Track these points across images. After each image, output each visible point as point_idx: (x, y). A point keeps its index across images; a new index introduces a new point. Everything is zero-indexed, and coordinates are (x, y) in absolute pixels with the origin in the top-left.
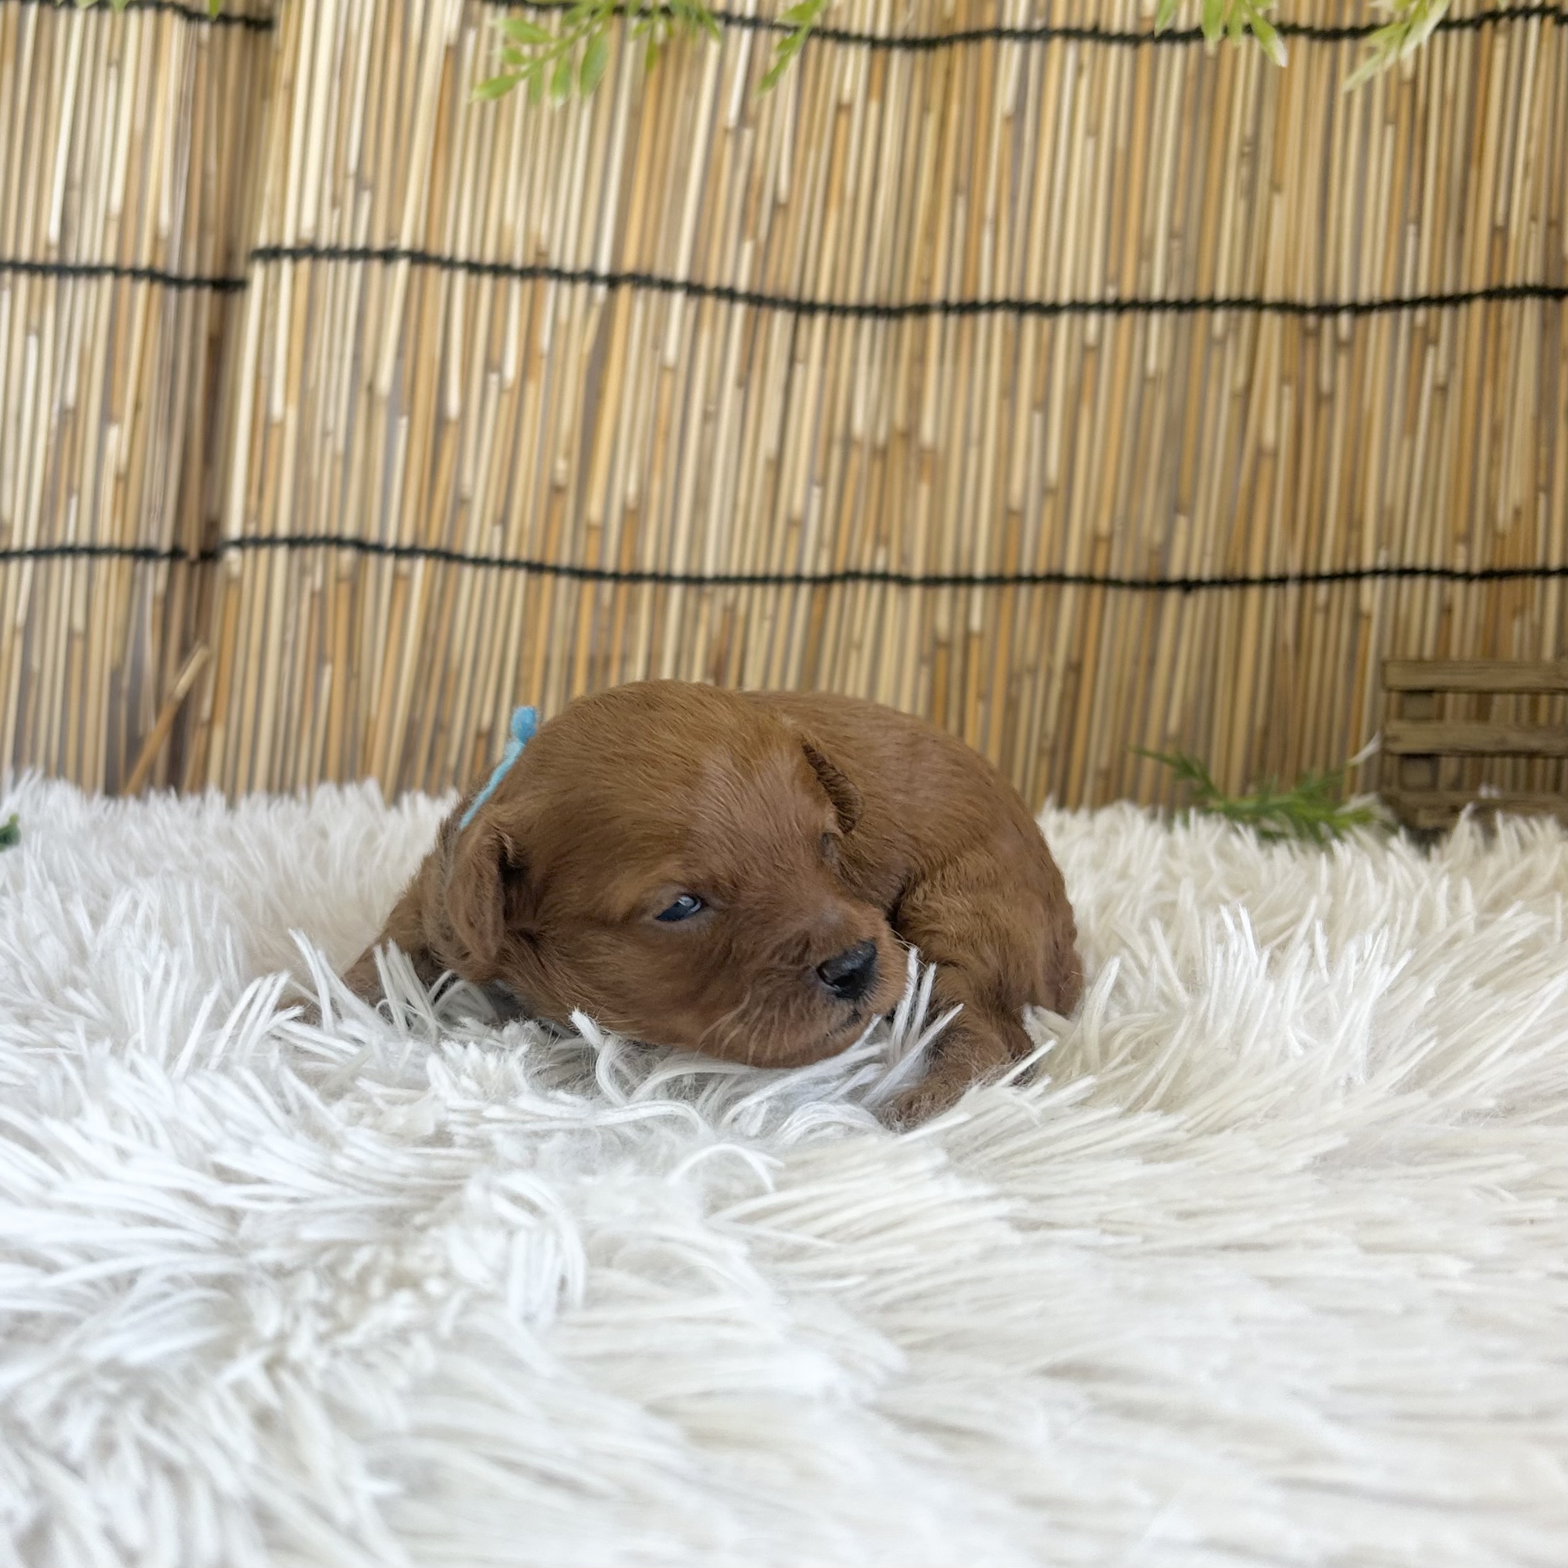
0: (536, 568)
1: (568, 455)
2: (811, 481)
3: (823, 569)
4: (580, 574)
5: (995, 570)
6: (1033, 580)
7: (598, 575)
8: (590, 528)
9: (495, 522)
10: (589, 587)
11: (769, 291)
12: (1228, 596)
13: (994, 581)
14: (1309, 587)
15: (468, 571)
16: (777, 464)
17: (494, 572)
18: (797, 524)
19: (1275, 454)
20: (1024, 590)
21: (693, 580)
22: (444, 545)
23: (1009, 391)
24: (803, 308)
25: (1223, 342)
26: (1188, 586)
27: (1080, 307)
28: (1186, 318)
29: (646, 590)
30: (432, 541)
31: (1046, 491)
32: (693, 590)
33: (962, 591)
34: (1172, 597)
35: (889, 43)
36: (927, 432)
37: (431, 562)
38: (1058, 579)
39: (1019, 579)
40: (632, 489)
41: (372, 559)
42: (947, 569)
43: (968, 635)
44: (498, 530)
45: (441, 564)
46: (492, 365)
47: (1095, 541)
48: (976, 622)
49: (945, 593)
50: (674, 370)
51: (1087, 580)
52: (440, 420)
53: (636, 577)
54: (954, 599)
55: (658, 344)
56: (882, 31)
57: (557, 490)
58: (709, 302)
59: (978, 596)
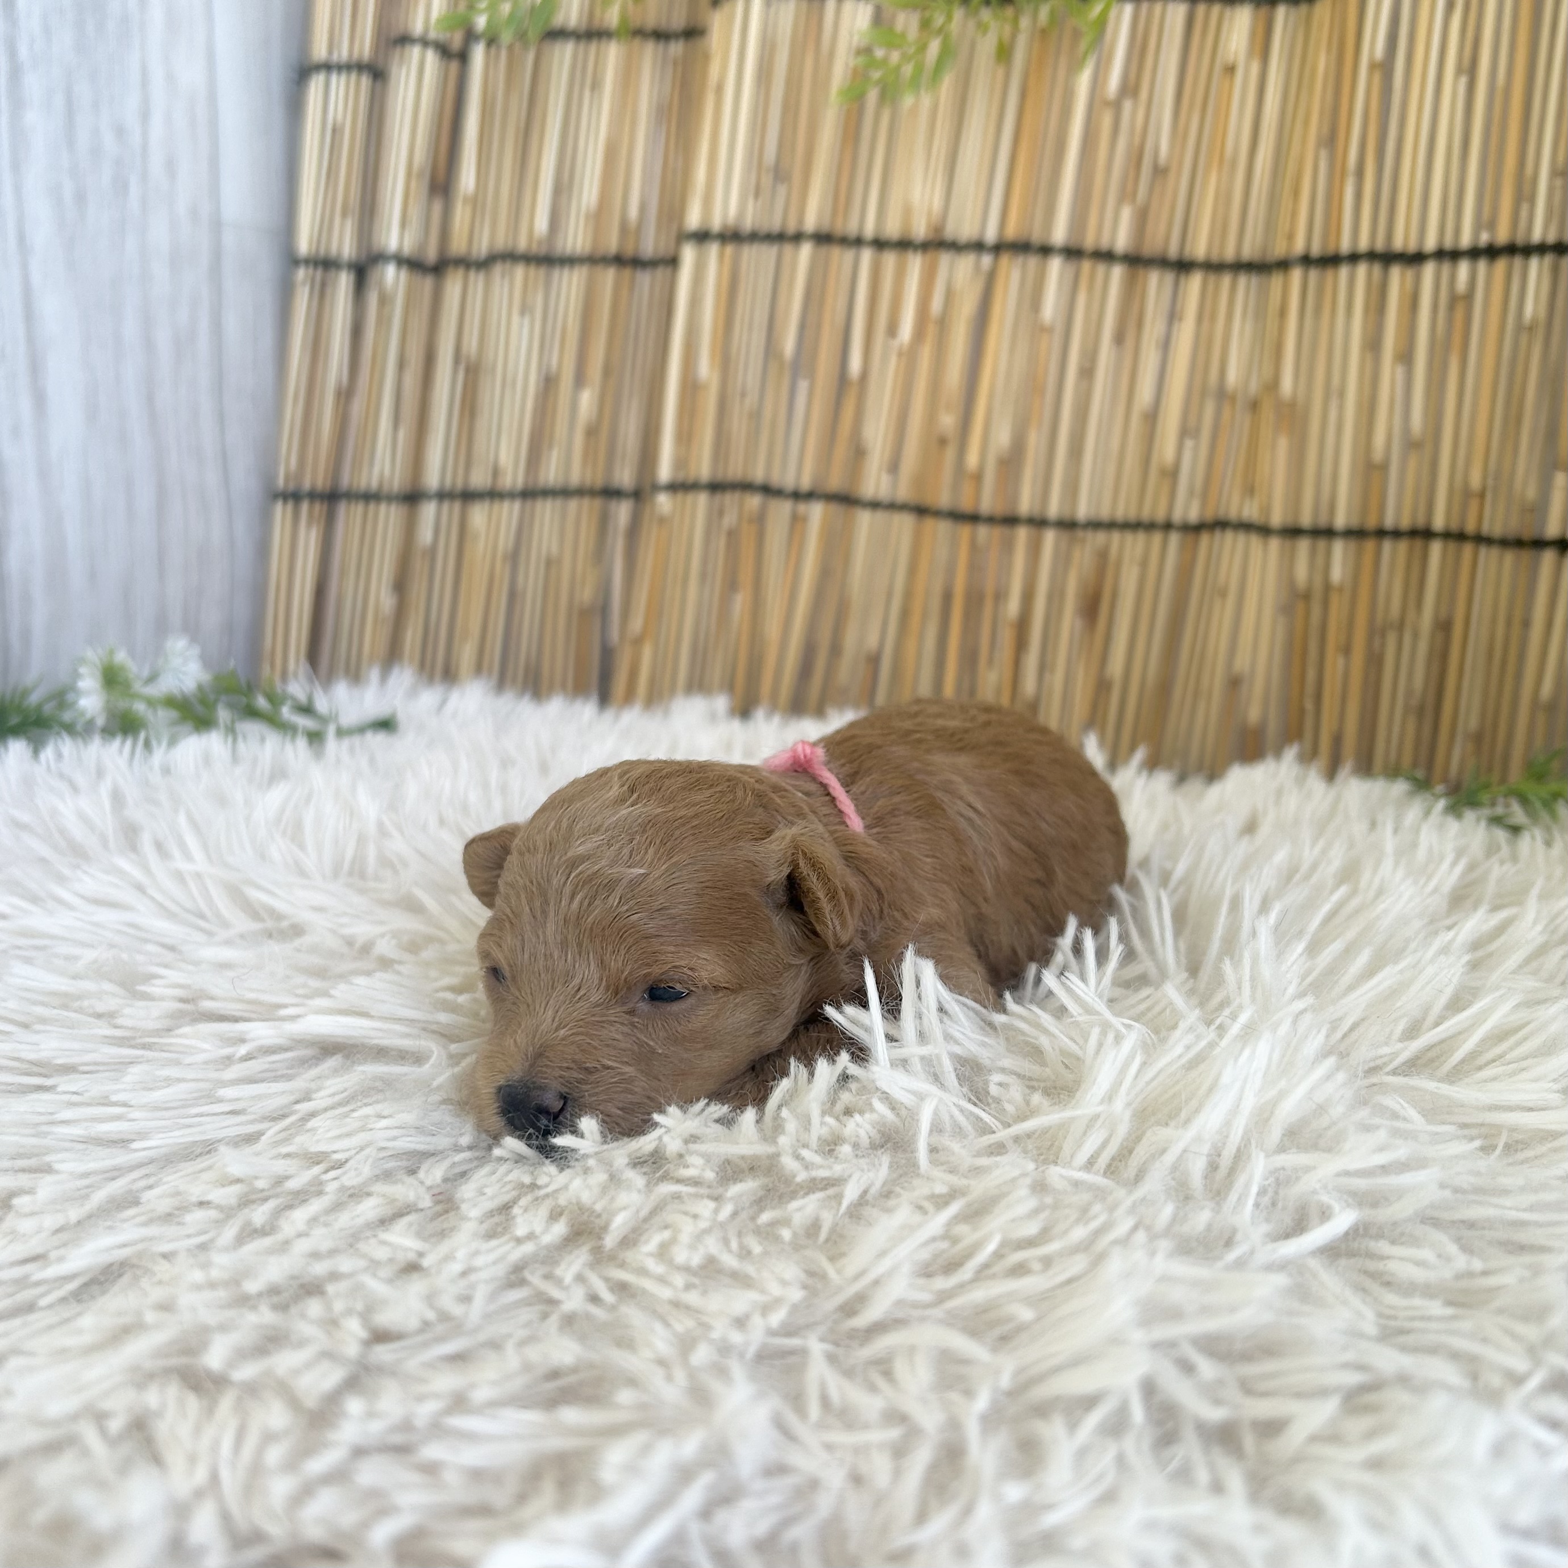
0: (921, 511)
1: (953, 410)
2: (1182, 434)
3: (1193, 515)
5: (1355, 523)
6: (1396, 534)
10: (965, 531)
11: (1147, 250)
13: (1356, 534)
16: (1152, 418)
20: (1387, 545)
21: (1068, 525)
23: (1373, 342)
27: (1447, 255)
29: (1022, 533)
30: (833, 485)
31: (1412, 445)
32: (1066, 534)
33: (1322, 544)
34: (1548, 558)
36: (1287, 385)
37: (829, 506)
38: (1423, 534)
39: (1381, 533)
40: (1006, 439)
41: (775, 503)
42: (1306, 520)
43: (1327, 587)
44: (890, 478)
45: (839, 507)
47: (1469, 497)
48: (1337, 573)
49: (1303, 545)
51: (1456, 536)
52: (843, 381)
53: (1011, 521)
54: (1313, 551)
55: (1036, 304)
58: (1086, 265)
59: (1339, 548)
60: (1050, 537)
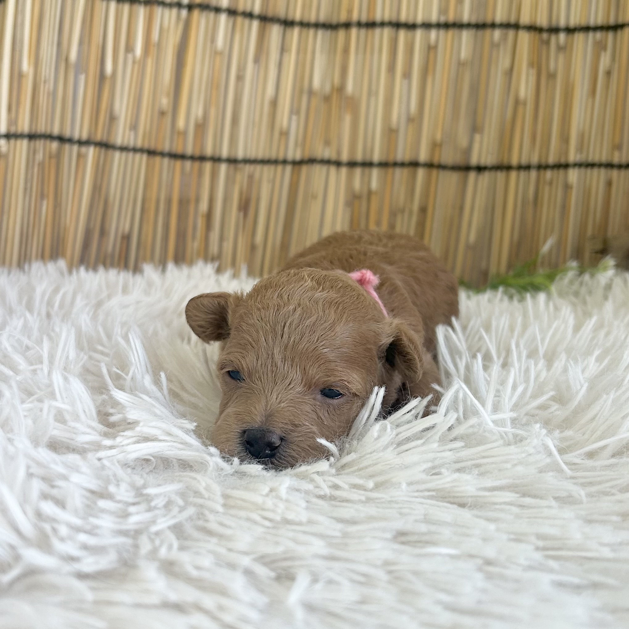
0: (151, 153)
1: (168, 95)
2: (291, 112)
3: (298, 157)
4: (174, 156)
5: (384, 159)
6: (403, 165)
7: (183, 157)
8: (179, 133)
9: (130, 129)
10: (178, 163)
11: (270, 14)
12: (500, 176)
13: (383, 165)
14: (542, 172)
15: (117, 154)
16: (274, 103)
17: (131, 155)
18: (285, 134)
19: (525, 104)
20: (398, 170)
21: (232, 161)
22: (105, 139)
23: (391, 68)
24: (288, 23)
25: (498, 45)
26: (480, 169)
27: (427, 26)
28: (480, 33)
29: (208, 166)
30: (99, 137)
31: (410, 120)
32: (232, 166)
33: (367, 170)
34: (472, 175)
36: (350, 88)
37: (97, 149)
38: (414, 164)
40: (200, 113)
41: (67, 146)
42: (359, 157)
43: (370, 193)
44: (132, 134)
45: (103, 150)
46: (129, 48)
47: (435, 146)
48: (374, 185)
49: (358, 171)
50: (221, 53)
51: (430, 165)
52: (102, 76)
53: (202, 159)
54: (363, 174)
55: (213, 40)
57: (162, 113)
58: (240, 19)
59: (375, 172)
60: (223, 167)
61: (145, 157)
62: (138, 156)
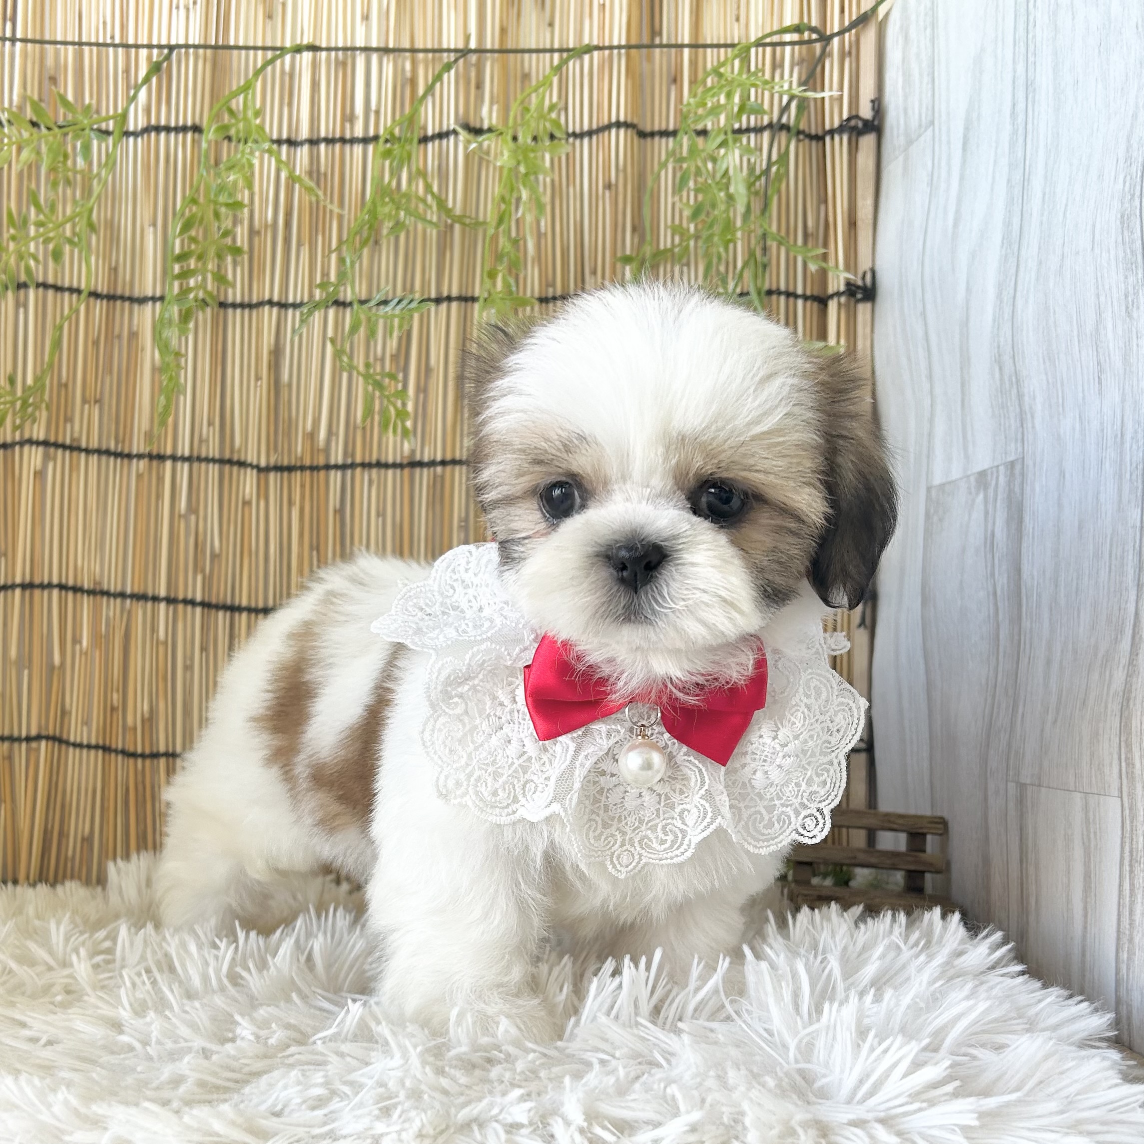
4: (127, 754)
7: (134, 755)
8: (129, 730)
9: (82, 725)
15: (71, 750)
17: (85, 751)
22: (57, 734)
24: (235, 609)
35: (268, 469)
46: (76, 642)
50: (164, 643)
56: (263, 464)
57: (114, 708)
61: (100, 752)
62: (93, 752)
